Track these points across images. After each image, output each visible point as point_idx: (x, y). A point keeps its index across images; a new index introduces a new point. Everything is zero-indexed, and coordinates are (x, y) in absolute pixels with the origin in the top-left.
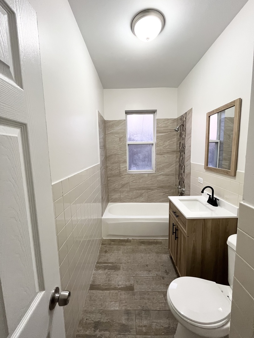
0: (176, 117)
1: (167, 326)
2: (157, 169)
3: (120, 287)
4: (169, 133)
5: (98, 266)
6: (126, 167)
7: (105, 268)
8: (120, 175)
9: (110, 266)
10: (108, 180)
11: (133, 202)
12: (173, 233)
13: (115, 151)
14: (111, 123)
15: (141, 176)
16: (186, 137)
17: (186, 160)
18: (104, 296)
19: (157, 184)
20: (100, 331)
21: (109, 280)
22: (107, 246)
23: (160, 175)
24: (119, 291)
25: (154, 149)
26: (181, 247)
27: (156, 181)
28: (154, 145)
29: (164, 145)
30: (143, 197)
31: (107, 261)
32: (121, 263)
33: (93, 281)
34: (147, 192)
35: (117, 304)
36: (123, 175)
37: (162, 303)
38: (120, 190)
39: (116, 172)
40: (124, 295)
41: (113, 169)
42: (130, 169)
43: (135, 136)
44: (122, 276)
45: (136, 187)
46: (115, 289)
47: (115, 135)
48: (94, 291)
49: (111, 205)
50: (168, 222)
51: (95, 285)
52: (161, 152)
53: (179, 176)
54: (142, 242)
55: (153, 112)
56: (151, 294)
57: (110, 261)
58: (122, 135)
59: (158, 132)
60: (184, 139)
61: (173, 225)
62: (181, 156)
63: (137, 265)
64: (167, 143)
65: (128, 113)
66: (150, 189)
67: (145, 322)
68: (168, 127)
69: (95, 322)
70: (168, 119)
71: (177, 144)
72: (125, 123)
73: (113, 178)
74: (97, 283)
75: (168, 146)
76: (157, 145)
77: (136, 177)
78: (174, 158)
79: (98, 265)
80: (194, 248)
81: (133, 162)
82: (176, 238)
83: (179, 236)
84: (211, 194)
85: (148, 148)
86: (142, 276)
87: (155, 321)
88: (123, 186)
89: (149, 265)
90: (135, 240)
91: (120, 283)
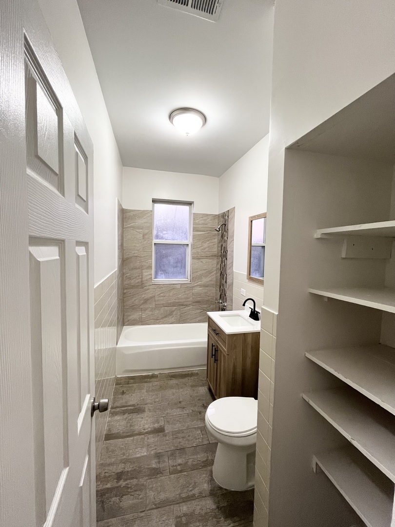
0: (217, 213)
1: (205, 459)
2: (193, 278)
3: (147, 431)
4: (208, 232)
5: (114, 412)
6: (151, 275)
7: (124, 413)
8: (142, 285)
9: (131, 409)
10: (124, 294)
11: (159, 323)
12: (212, 355)
13: (137, 252)
14: (131, 214)
15: (171, 287)
16: (228, 240)
17: (228, 267)
18: (126, 444)
19: (193, 298)
20: (126, 480)
21: (131, 426)
22: (124, 385)
23: (197, 286)
24: (146, 435)
25: (189, 251)
26: (220, 370)
27: (191, 294)
28: (190, 246)
29: (202, 247)
30: (173, 317)
31: (125, 405)
32: (146, 404)
33: (109, 430)
34: (180, 310)
35: (145, 449)
36: (146, 286)
37: (199, 438)
38: (141, 307)
39: (137, 281)
40: (152, 439)
41: (132, 276)
42: (156, 278)
43: (165, 232)
44: (147, 418)
45: (164, 303)
46: (140, 434)
47: (137, 230)
48: (111, 441)
49: (128, 330)
50: (206, 346)
51: (112, 434)
52: (199, 256)
53: (220, 287)
54: (173, 376)
55: (190, 204)
56: (185, 431)
57: (131, 403)
58: (148, 231)
59: (195, 230)
60: (225, 242)
61: (213, 346)
62: (222, 262)
63: (167, 403)
64: (206, 245)
65: (155, 201)
66: (183, 305)
67: (180, 461)
68: (207, 224)
69: (118, 473)
70: (207, 215)
71: (218, 247)
72: (152, 214)
73: (131, 290)
74: (115, 431)
75: (207, 249)
76: (193, 247)
77: (164, 289)
78: (214, 264)
79: (113, 410)
80: (235, 368)
81: (161, 268)
82: (216, 360)
83: (219, 359)
84: (253, 308)
85: (182, 249)
86: (175, 414)
87: (190, 457)
88: (146, 301)
89: (182, 401)
90: (163, 375)
91: (146, 426)
